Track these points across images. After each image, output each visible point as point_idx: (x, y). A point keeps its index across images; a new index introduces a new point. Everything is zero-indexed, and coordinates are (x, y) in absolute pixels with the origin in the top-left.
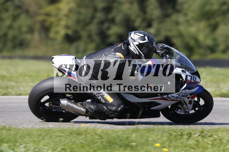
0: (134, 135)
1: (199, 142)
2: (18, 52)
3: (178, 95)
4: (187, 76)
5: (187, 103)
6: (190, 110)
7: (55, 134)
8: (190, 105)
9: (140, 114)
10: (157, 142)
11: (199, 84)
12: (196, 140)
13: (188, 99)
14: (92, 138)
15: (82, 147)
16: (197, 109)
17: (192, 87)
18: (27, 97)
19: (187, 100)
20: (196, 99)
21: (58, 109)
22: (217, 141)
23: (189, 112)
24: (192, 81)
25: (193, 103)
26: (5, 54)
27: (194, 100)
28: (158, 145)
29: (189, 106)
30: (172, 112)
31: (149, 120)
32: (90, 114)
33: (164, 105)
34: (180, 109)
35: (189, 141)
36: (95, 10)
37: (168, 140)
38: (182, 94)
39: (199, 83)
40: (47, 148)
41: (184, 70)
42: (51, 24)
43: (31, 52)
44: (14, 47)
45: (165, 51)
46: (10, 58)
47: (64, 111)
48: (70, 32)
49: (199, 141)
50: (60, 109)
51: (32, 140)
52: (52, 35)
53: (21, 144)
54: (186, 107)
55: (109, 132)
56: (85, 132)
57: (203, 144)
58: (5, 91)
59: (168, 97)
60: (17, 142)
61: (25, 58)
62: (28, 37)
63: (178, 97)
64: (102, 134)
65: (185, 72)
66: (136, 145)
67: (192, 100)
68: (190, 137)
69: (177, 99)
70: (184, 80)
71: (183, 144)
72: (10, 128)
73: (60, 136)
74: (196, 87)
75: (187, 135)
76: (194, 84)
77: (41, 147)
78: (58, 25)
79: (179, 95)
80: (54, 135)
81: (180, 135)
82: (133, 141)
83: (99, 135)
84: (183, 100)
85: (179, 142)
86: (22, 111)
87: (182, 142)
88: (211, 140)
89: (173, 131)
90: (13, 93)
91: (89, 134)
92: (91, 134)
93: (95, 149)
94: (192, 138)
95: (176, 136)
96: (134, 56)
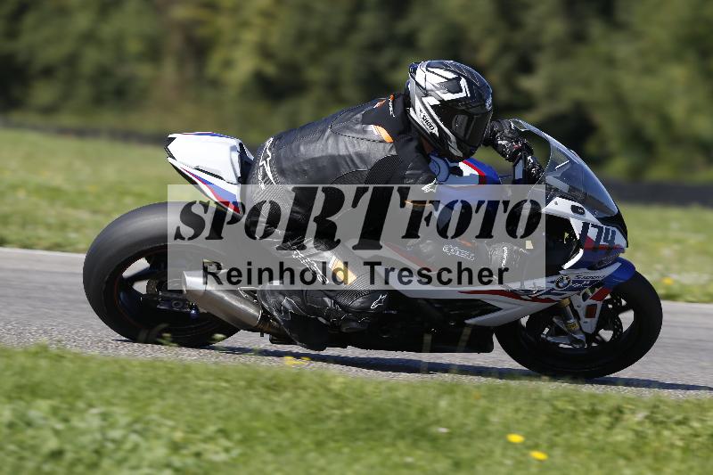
0: (443, 403)
1: (644, 438)
2: (109, 118)
3: (553, 286)
5: (582, 313)
7: (201, 383)
8: (588, 320)
10: (515, 432)
11: (622, 256)
12: (637, 433)
13: (584, 299)
14: (313, 401)
15: (282, 429)
17: (601, 263)
19: (581, 304)
21: (175, 304)
22: (700, 439)
26: (67, 120)
28: (516, 438)
29: (586, 322)
32: (274, 327)
33: (508, 312)
35: (614, 431)
37: (549, 426)
38: (566, 282)
39: (623, 253)
40: (170, 423)
44: (98, 101)
45: (523, 144)
46: (81, 133)
47: (193, 312)
48: (270, 69)
49: (644, 435)
50: (181, 305)
51: (124, 393)
53: (91, 406)
54: (577, 327)
55: (368, 389)
56: (294, 381)
57: (656, 444)
58: (56, 237)
60: (79, 397)
62: (144, 71)
63: (553, 289)
64: (346, 393)
65: (583, 213)
66: (448, 433)
67: (595, 305)
68: (617, 419)
69: (550, 296)
70: (578, 237)
71: (596, 440)
72: (61, 353)
73: (215, 390)
74: (612, 264)
75: (610, 414)
76: (607, 254)
77: (153, 420)
78: (236, 42)
79: (558, 286)
80: (197, 386)
81: (586, 413)
82: (438, 422)
83: (337, 396)
84: (567, 302)
85: (584, 434)
87: (593, 434)
88: (684, 435)
89: (566, 399)
91: (304, 388)
92: (310, 391)
93: (321, 437)
94: (624, 423)
95: (574, 415)
96: (424, 141)
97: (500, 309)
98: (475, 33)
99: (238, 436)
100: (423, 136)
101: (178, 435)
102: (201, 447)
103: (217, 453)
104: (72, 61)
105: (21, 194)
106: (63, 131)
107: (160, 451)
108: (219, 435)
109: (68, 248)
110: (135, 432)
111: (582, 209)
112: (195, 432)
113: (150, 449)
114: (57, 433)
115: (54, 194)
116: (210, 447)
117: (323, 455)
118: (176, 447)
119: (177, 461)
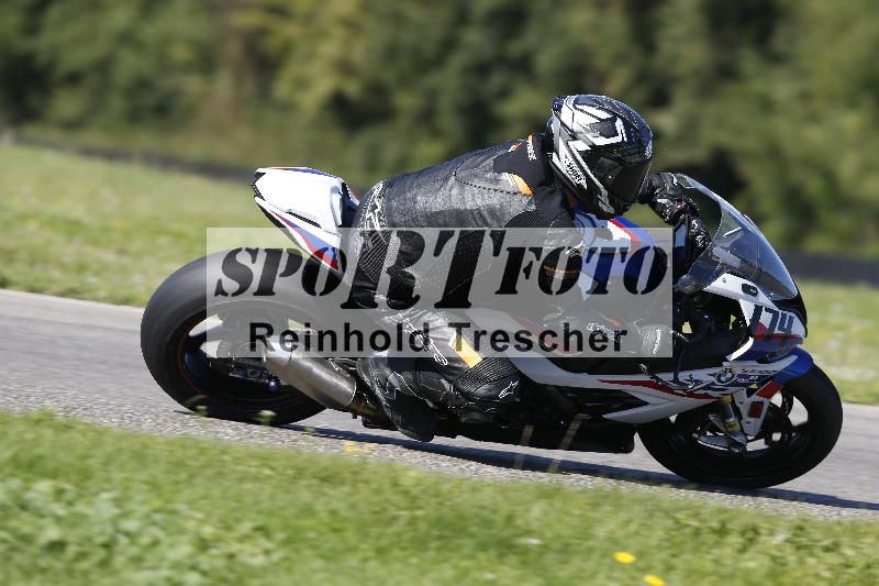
0: (537, 510)
1: (783, 565)
2: (145, 139)
3: (714, 379)
4: (758, 310)
5: (744, 411)
6: (750, 438)
7: (240, 468)
8: (752, 420)
9: (573, 433)
10: (624, 549)
11: (799, 346)
12: (774, 559)
13: (749, 395)
14: (375, 499)
15: (335, 531)
16: (776, 437)
17: (773, 354)
18: (139, 312)
19: (744, 401)
20: (777, 399)
21: (251, 373)
22: (852, 571)
23: (742, 446)
24: (776, 331)
25: (766, 416)
26: (93, 138)
27: (771, 403)
28: (625, 557)
29: (748, 422)
30: (681, 437)
31: (604, 460)
32: (369, 408)
33: (656, 407)
34: (714, 429)
35: (747, 555)
36: (462, 18)
37: (666, 544)
38: (729, 375)
39: (801, 343)
40: (199, 515)
41: (752, 285)
42: (287, 49)
43: (195, 146)
44: (134, 117)
45: (688, 204)
46: (111, 156)
47: (273, 384)
48: (353, 89)
49: (783, 561)
50: (259, 374)
51: (144, 476)
52: (282, 89)
53: (101, 490)
54: (738, 427)
55: (445, 487)
56: (355, 473)
57: (797, 574)
58: (72, 281)
59: (676, 380)
60: (89, 477)
61: (168, 163)
62: (193, 84)
63: (713, 383)
64: (415, 491)
65: (755, 295)
66: (540, 546)
67: (762, 403)
68: (751, 540)
69: (709, 392)
70: (748, 323)
71: (724, 566)
72: (68, 423)
73: (256, 479)
74: (786, 356)
75: (743, 533)
76: (782, 344)
77: (179, 511)
78: (310, 57)
79: (719, 380)
80: (234, 472)
81: (713, 531)
82: (529, 533)
83: (406, 493)
84: (729, 398)
85: (708, 557)
86: (125, 365)
87: (720, 557)
88: (833, 565)
89: (690, 512)
90: (102, 294)
91: (366, 482)
92: (374, 486)
93: (384, 542)
94: (759, 547)
95: (697, 532)
96: (568, 193)
97: (646, 404)
98: (602, 60)
99: (281, 536)
100: (568, 188)
101: (208, 531)
102: (235, 547)
103: (253, 555)
104: (104, 67)
105: (32, 226)
106: (89, 152)
107: (183, 550)
108: (258, 534)
109: (87, 295)
110: (154, 523)
111: (755, 289)
112: (228, 528)
113: (172, 546)
114: (58, 520)
115: (72, 228)
116: (247, 547)
117: (385, 563)
118: (203, 545)
119: (204, 562)
